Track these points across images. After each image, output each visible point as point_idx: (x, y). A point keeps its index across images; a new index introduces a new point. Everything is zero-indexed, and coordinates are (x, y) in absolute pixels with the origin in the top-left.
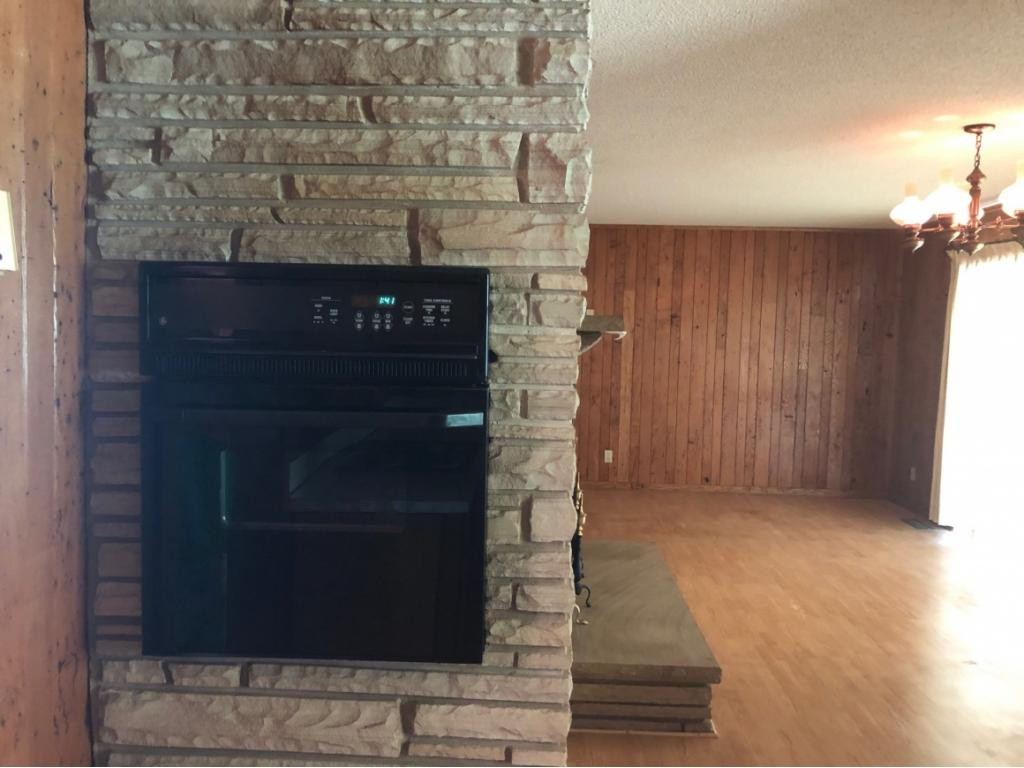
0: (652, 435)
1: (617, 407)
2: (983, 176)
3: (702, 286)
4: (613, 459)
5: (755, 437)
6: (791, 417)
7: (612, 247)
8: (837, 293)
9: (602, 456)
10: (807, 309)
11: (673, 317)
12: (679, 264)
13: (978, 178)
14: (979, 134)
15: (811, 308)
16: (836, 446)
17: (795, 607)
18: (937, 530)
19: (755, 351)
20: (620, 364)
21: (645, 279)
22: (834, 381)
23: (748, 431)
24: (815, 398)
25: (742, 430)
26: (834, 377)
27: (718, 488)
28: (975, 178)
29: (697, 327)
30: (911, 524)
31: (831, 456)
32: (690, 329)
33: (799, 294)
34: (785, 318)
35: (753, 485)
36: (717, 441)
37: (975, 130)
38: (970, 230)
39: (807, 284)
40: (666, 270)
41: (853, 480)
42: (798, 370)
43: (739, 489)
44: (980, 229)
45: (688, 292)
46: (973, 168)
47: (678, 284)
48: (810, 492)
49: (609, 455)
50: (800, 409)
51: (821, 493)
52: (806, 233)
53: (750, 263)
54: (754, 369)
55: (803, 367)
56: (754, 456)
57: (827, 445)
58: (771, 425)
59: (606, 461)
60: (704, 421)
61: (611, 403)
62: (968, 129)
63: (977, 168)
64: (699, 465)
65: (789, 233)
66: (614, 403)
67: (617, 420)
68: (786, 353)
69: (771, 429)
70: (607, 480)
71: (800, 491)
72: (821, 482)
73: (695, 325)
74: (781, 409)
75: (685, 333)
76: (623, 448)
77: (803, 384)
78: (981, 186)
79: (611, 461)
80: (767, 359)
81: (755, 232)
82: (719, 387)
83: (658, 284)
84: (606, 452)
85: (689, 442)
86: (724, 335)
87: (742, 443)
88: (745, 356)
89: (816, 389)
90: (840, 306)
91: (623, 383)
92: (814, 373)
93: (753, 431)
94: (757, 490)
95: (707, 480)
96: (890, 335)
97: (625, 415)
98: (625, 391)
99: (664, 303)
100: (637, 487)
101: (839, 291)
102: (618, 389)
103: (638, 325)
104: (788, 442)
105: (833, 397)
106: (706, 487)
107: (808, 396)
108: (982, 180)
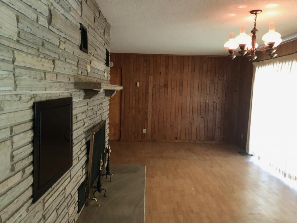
0: (159, 123)
1: (147, 115)
2: (257, 30)
3: (175, 75)
4: (146, 131)
5: (192, 124)
6: (203, 118)
7: (145, 61)
8: (219, 77)
9: (142, 131)
10: (209, 82)
11: (165, 85)
12: (167, 68)
13: (255, 31)
14: (256, 14)
15: (210, 82)
16: (218, 127)
17: (193, 189)
18: (248, 156)
19: (191, 96)
20: (148, 101)
21: (156, 72)
22: (217, 106)
23: (190, 122)
24: (211, 111)
25: (188, 122)
26: (218, 104)
27: (179, 141)
28: (254, 31)
29: (173, 88)
30: (240, 154)
31: (217, 130)
32: (171, 89)
33: (206, 77)
34: (202, 86)
35: (191, 140)
36: (179, 126)
37: (255, 12)
38: (252, 51)
39: (209, 74)
40: (163, 69)
41: (224, 138)
42: (206, 102)
43: (187, 141)
44: (256, 51)
45: (170, 77)
46: (254, 27)
47: (167, 74)
48: (209, 142)
49: (144, 131)
50: (206, 115)
51: (213, 142)
52: (209, 57)
53: (190, 67)
54: (191, 102)
55: (207, 101)
56: (191, 130)
57: (215, 126)
58: (197, 120)
59: (144, 132)
60: (175, 119)
61: (145, 114)
62: (252, 12)
63: (255, 27)
64: (174, 133)
65: (203, 57)
66: (146, 113)
67: (147, 119)
68: (202, 97)
69: (197, 122)
70: (144, 138)
71: (206, 142)
72: (213, 139)
73: (172, 88)
74: (200, 115)
75: (169, 90)
76: (149, 128)
77: (207, 107)
78: (256, 34)
79: (145, 132)
80: (196, 99)
81: (192, 57)
82: (180, 108)
83: (160, 74)
84: (144, 129)
85: (170, 126)
86: (182, 91)
87: (188, 126)
88: (188, 98)
89: (211, 108)
90: (220, 82)
91: (149, 107)
92: (211, 103)
93: (191, 122)
94: (192, 142)
95: (176, 138)
96: (236, 91)
97: (150, 117)
98: (150, 110)
99: (162, 80)
100: (153, 140)
101: (219, 76)
102: (147, 109)
103: (154, 88)
104: (202, 126)
105: (217, 111)
106: (176, 141)
107: (209, 110)
108: (257, 32)
